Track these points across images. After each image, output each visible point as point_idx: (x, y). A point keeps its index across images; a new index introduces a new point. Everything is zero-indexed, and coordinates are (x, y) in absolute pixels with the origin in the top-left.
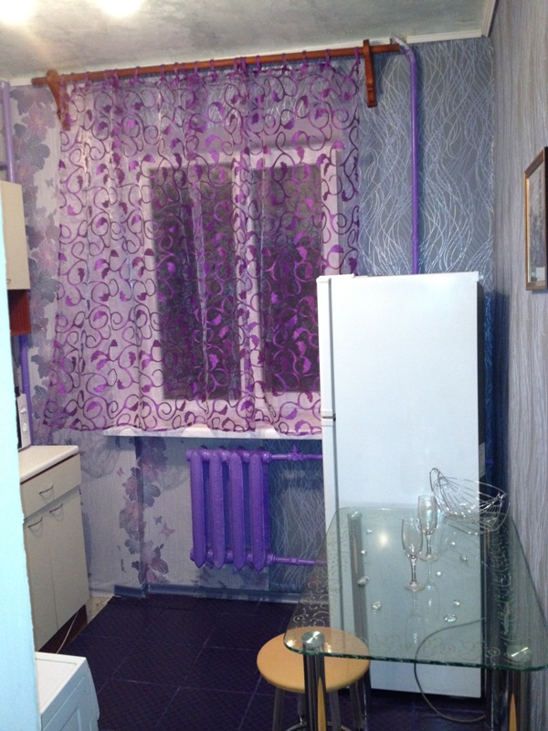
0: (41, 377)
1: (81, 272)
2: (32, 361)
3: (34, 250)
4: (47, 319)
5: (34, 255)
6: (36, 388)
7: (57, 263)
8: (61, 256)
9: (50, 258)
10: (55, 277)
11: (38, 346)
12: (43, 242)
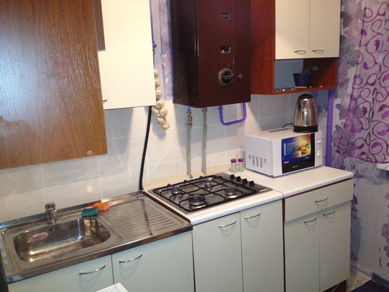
0: (341, 119)
1: (377, 43)
2: (336, 108)
3: (346, 29)
4: (349, 79)
5: (345, 32)
6: (337, 126)
7: (360, 37)
8: (363, 32)
9: (356, 34)
10: (357, 48)
11: (341, 97)
12: (352, 23)
